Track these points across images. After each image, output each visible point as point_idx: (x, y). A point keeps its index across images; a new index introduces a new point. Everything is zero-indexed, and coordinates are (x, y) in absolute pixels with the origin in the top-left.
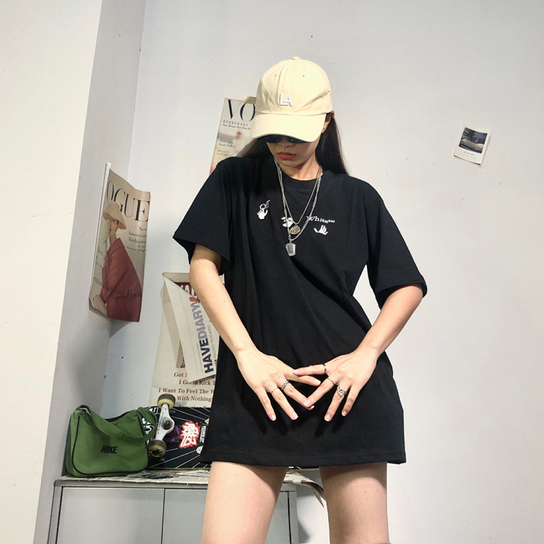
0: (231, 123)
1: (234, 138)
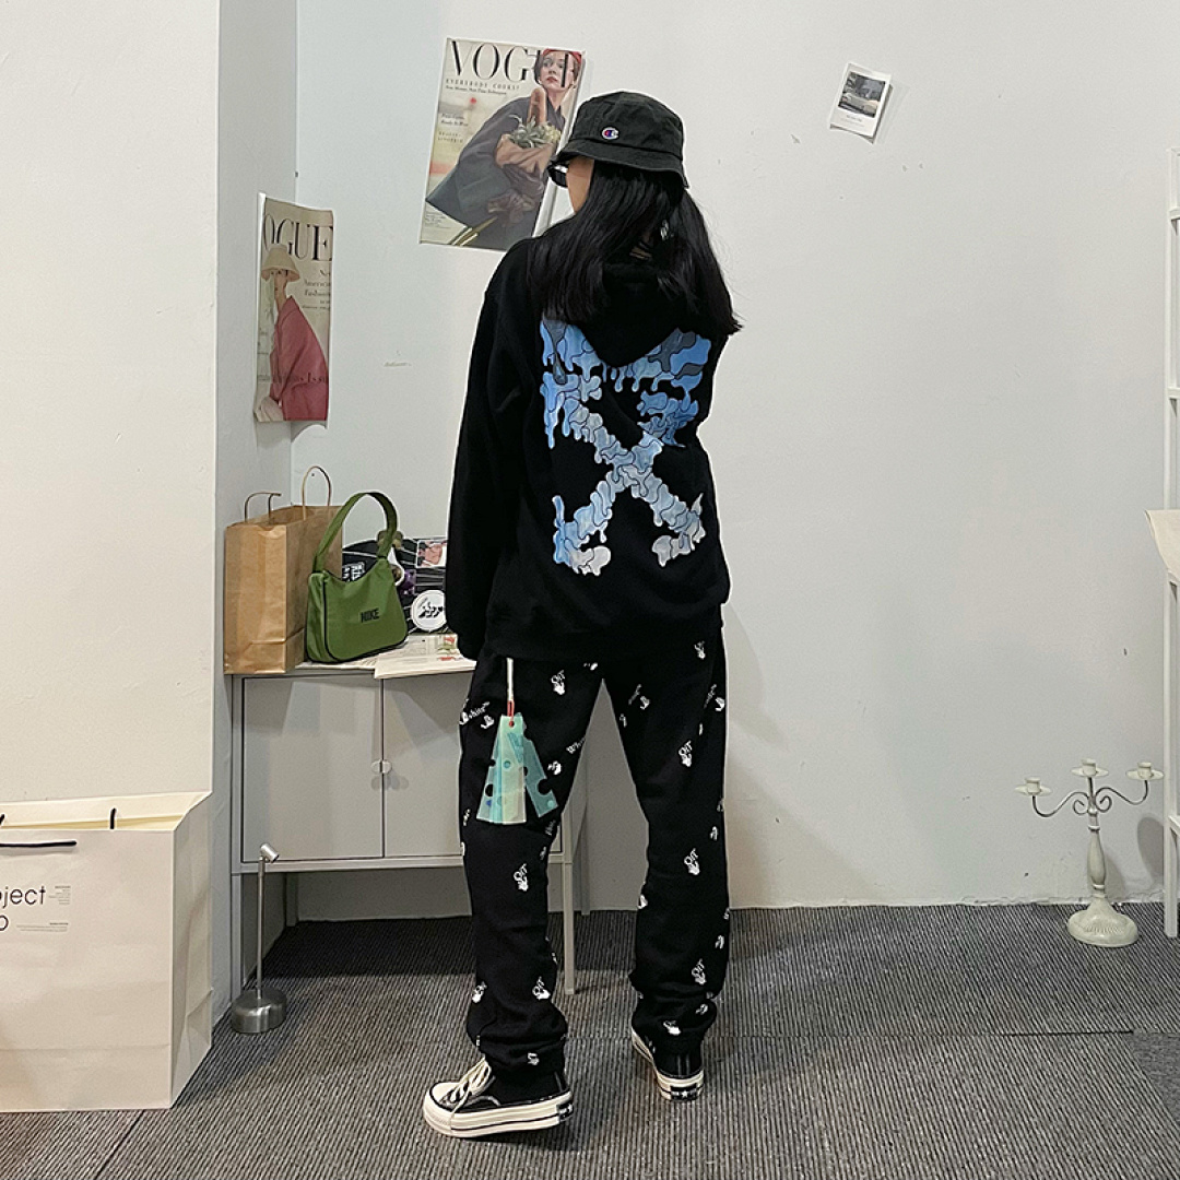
0: (459, 82)
1: (465, 109)
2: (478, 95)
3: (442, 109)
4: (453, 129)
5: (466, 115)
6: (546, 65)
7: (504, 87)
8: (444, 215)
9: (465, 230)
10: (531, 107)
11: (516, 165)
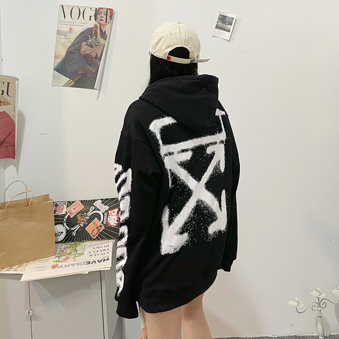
0: (65, 22)
1: (68, 33)
2: (73, 27)
3: (59, 33)
4: (63, 40)
5: (68, 35)
6: (99, 14)
7: (83, 23)
8: (61, 75)
9: (70, 80)
10: (94, 31)
11: (88, 54)
